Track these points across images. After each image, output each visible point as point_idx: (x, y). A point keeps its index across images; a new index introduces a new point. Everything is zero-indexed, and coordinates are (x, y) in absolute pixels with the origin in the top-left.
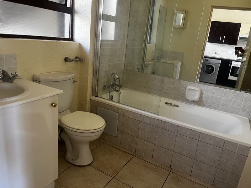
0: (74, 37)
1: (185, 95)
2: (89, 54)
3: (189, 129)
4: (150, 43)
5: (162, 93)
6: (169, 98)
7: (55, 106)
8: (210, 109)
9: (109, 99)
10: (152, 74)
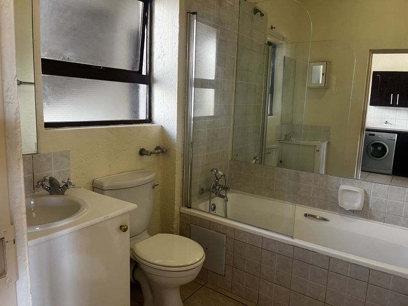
0: (153, 117)
1: (336, 199)
2: (175, 141)
3: (349, 263)
4: (271, 114)
5: (298, 198)
6: (309, 206)
7: (125, 230)
8: (385, 224)
9: (210, 211)
10: (278, 166)
